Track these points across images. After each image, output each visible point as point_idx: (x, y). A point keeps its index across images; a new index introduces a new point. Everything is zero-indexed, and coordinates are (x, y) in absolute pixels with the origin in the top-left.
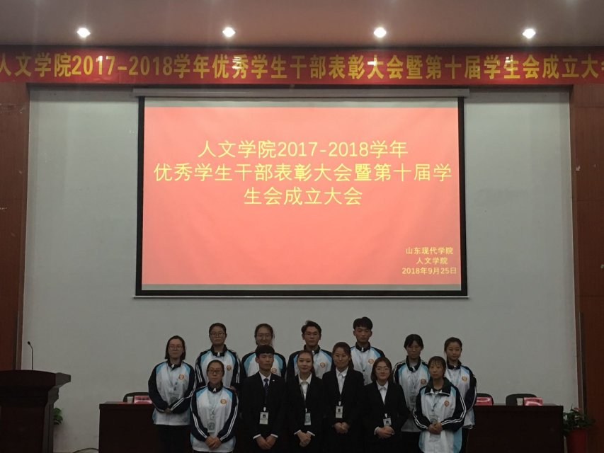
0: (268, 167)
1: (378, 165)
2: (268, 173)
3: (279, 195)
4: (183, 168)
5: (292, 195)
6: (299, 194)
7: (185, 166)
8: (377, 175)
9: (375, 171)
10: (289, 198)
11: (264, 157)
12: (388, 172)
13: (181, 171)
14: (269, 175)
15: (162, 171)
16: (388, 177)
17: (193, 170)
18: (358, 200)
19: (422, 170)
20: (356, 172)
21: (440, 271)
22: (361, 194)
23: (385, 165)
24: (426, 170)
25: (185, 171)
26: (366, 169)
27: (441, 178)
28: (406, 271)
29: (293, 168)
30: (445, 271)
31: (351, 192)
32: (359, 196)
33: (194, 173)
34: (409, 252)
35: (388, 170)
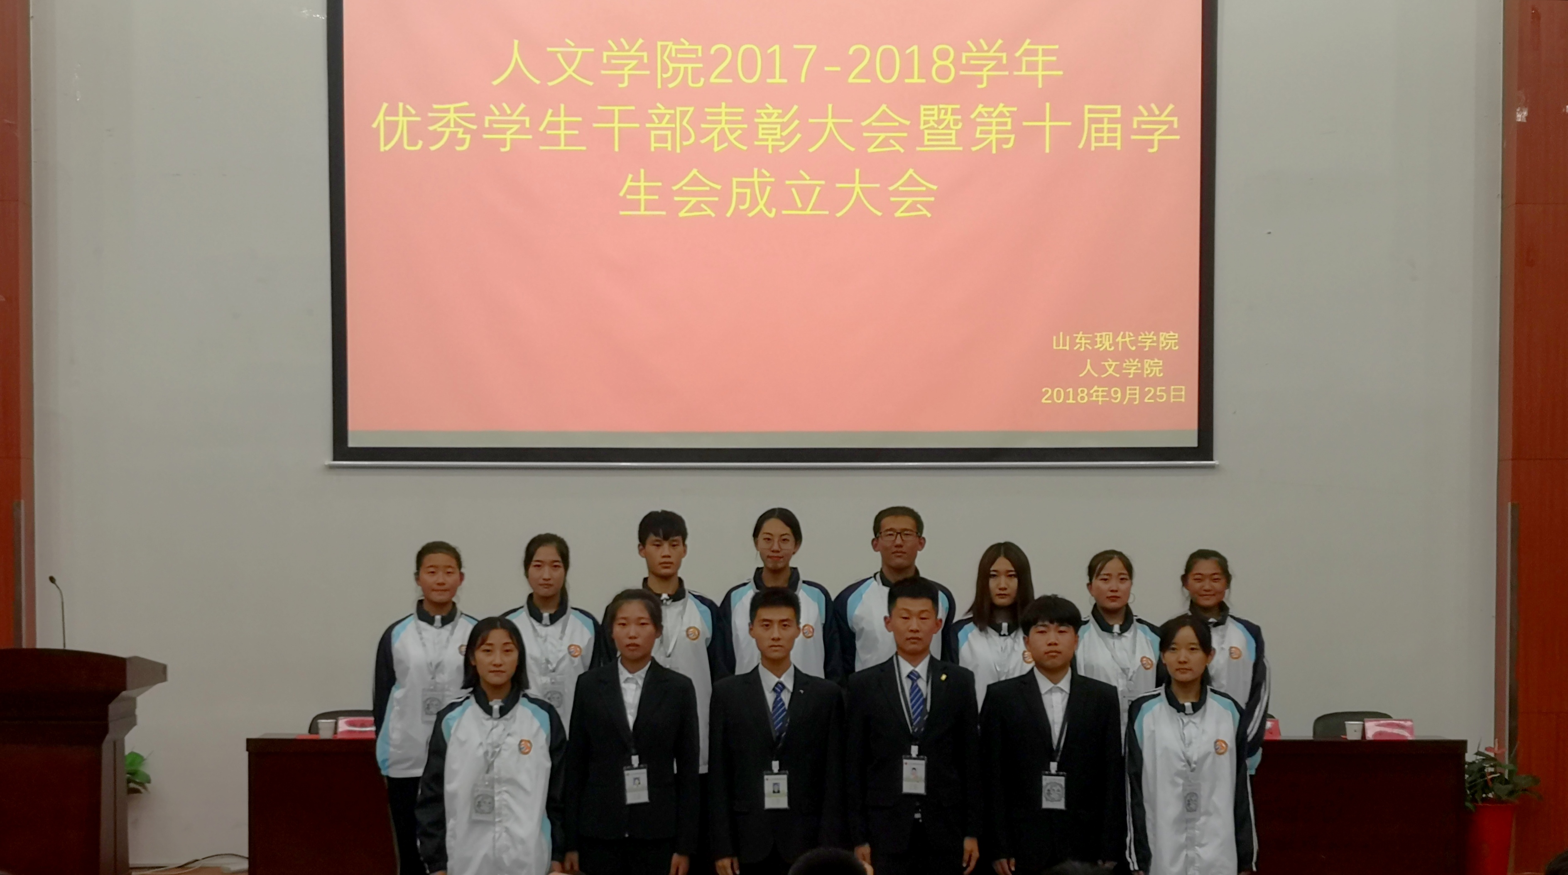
0: (684, 114)
1: (980, 108)
2: (683, 128)
3: (712, 192)
4: (452, 116)
5: (748, 191)
6: (768, 188)
7: (457, 110)
8: (978, 135)
9: (974, 124)
10: (741, 198)
11: (671, 86)
12: (1009, 127)
13: (447, 125)
14: (685, 136)
15: (396, 124)
16: (1007, 141)
17: (479, 121)
18: (927, 205)
19: (1100, 121)
20: (922, 127)
21: (1143, 395)
22: (935, 187)
23: (1001, 108)
24: (1111, 121)
25: (457, 125)
26: (950, 118)
27: (1150, 143)
28: (1052, 396)
29: (749, 118)
30: (1157, 395)
31: (908, 183)
32: (930, 192)
33: (482, 130)
34: (1060, 344)
35: (1009, 120)
